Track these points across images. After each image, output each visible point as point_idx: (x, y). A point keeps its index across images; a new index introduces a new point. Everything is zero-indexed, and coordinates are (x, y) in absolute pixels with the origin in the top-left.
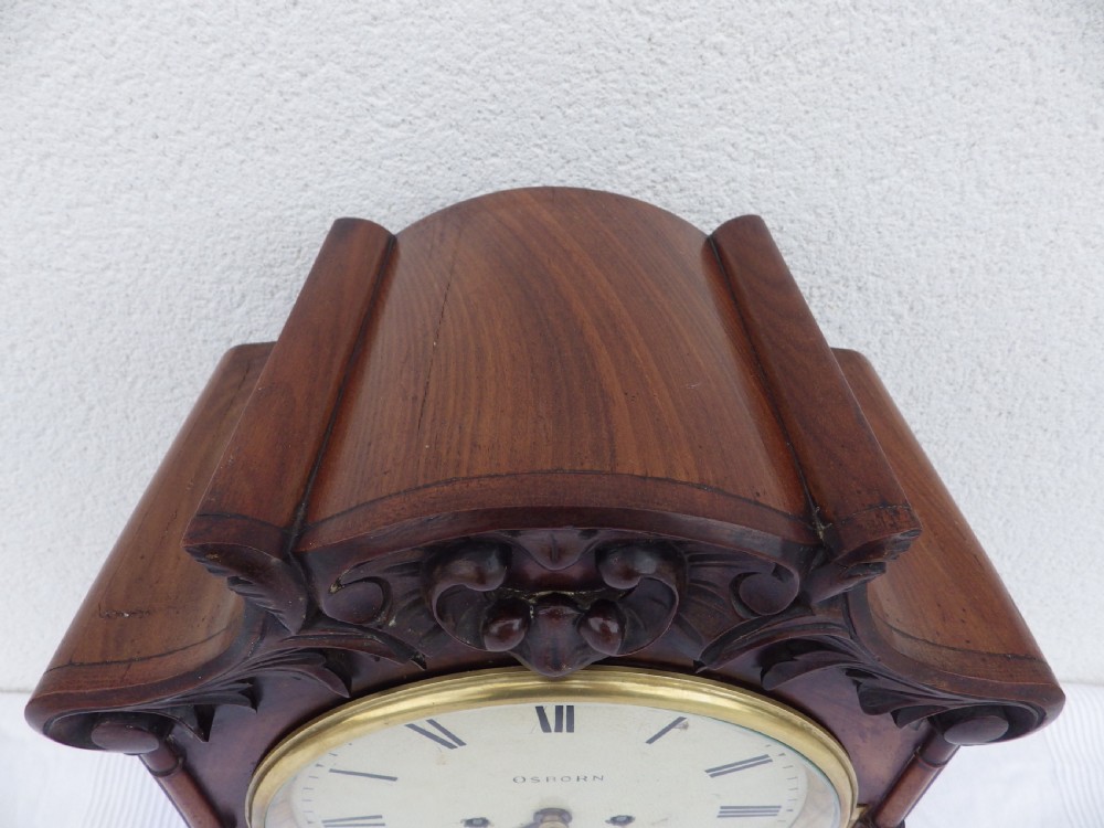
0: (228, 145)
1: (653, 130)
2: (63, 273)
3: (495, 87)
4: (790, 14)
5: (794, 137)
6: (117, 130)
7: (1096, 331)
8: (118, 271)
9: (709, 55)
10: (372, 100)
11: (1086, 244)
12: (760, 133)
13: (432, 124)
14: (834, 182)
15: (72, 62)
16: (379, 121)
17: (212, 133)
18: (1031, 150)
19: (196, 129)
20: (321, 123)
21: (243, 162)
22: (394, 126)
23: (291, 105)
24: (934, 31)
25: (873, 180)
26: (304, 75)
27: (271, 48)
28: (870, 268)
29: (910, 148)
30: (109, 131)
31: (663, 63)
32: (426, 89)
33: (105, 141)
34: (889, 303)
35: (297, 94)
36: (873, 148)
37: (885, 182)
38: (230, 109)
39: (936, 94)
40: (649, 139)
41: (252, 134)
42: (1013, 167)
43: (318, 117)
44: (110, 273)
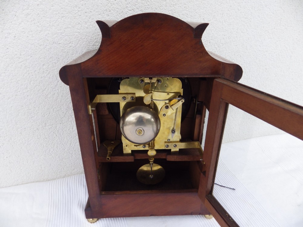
1: (174, 11)
2: (60, 45)
3: (148, 3)
5: (196, 13)
6: (79, 11)
7: (247, 49)
8: (72, 43)
10: (127, 5)
11: (242, 32)
12: (191, 12)
13: (137, 10)
16: (128, 10)
17: (97, 12)
20: (118, 10)
21: (102, 18)
22: (130, 10)
23: (113, 6)
29: (214, 15)
30: (77, 11)
32: (136, 3)
33: (76, 14)
34: (214, 45)
35: (114, 4)
36: (208, 15)
38: (101, 7)
40: (174, 13)
41: (104, 12)
42: (229, 18)
43: (117, 9)
44: (70, 44)
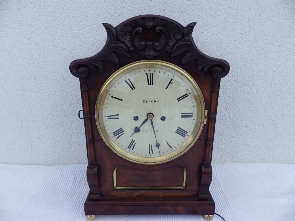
0: (99, 27)
4: (184, 6)
9: (173, 12)
14: (195, 33)
15: (78, 14)
18: (226, 27)
19: (94, 25)
24: (205, 8)
25: (201, 33)
26: (112, 16)
27: (108, 12)
28: (204, 49)
31: (166, 14)
37: (203, 33)
39: (208, 18)
